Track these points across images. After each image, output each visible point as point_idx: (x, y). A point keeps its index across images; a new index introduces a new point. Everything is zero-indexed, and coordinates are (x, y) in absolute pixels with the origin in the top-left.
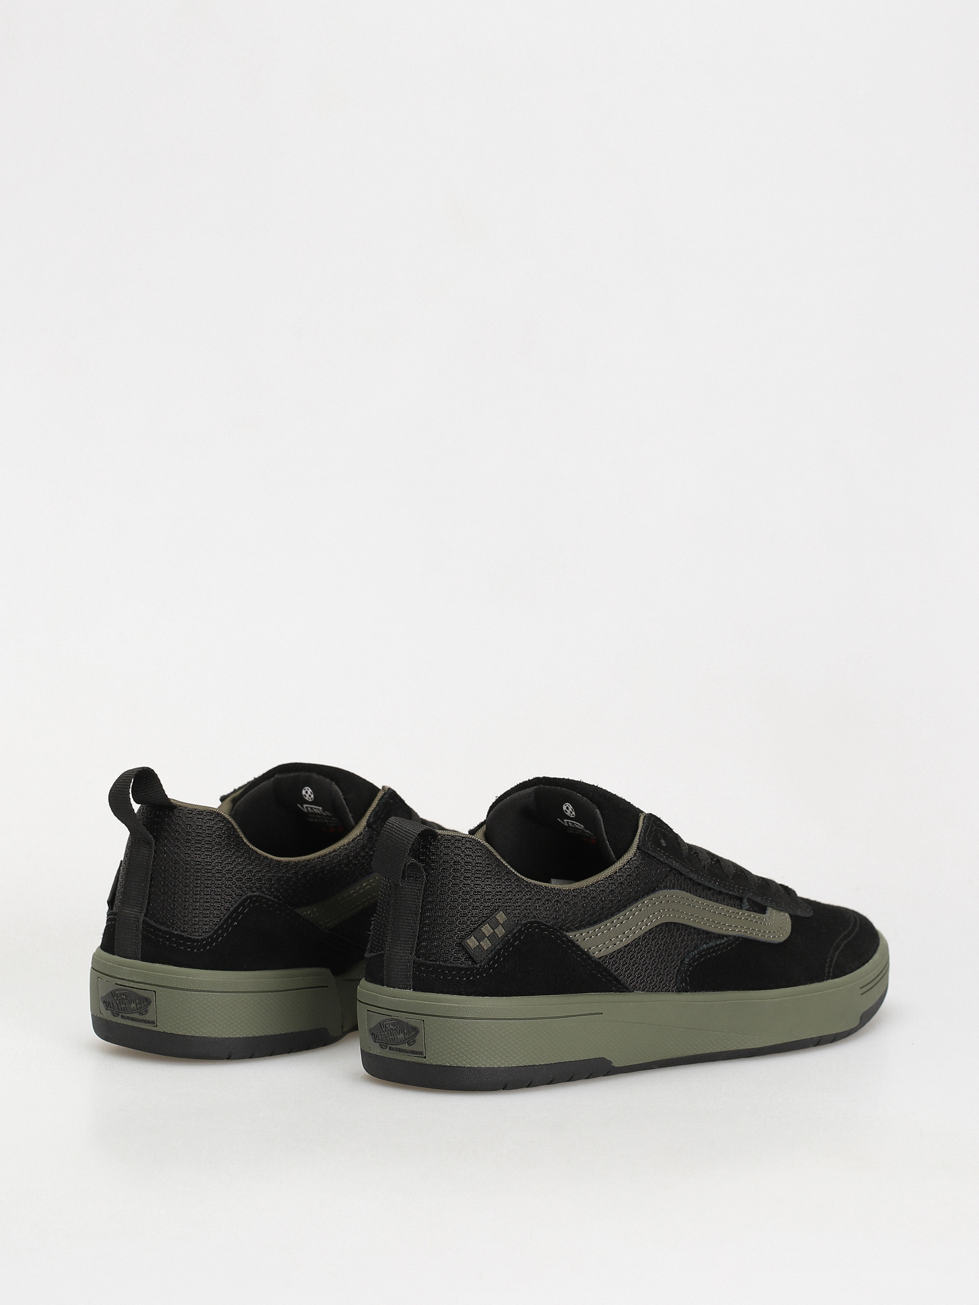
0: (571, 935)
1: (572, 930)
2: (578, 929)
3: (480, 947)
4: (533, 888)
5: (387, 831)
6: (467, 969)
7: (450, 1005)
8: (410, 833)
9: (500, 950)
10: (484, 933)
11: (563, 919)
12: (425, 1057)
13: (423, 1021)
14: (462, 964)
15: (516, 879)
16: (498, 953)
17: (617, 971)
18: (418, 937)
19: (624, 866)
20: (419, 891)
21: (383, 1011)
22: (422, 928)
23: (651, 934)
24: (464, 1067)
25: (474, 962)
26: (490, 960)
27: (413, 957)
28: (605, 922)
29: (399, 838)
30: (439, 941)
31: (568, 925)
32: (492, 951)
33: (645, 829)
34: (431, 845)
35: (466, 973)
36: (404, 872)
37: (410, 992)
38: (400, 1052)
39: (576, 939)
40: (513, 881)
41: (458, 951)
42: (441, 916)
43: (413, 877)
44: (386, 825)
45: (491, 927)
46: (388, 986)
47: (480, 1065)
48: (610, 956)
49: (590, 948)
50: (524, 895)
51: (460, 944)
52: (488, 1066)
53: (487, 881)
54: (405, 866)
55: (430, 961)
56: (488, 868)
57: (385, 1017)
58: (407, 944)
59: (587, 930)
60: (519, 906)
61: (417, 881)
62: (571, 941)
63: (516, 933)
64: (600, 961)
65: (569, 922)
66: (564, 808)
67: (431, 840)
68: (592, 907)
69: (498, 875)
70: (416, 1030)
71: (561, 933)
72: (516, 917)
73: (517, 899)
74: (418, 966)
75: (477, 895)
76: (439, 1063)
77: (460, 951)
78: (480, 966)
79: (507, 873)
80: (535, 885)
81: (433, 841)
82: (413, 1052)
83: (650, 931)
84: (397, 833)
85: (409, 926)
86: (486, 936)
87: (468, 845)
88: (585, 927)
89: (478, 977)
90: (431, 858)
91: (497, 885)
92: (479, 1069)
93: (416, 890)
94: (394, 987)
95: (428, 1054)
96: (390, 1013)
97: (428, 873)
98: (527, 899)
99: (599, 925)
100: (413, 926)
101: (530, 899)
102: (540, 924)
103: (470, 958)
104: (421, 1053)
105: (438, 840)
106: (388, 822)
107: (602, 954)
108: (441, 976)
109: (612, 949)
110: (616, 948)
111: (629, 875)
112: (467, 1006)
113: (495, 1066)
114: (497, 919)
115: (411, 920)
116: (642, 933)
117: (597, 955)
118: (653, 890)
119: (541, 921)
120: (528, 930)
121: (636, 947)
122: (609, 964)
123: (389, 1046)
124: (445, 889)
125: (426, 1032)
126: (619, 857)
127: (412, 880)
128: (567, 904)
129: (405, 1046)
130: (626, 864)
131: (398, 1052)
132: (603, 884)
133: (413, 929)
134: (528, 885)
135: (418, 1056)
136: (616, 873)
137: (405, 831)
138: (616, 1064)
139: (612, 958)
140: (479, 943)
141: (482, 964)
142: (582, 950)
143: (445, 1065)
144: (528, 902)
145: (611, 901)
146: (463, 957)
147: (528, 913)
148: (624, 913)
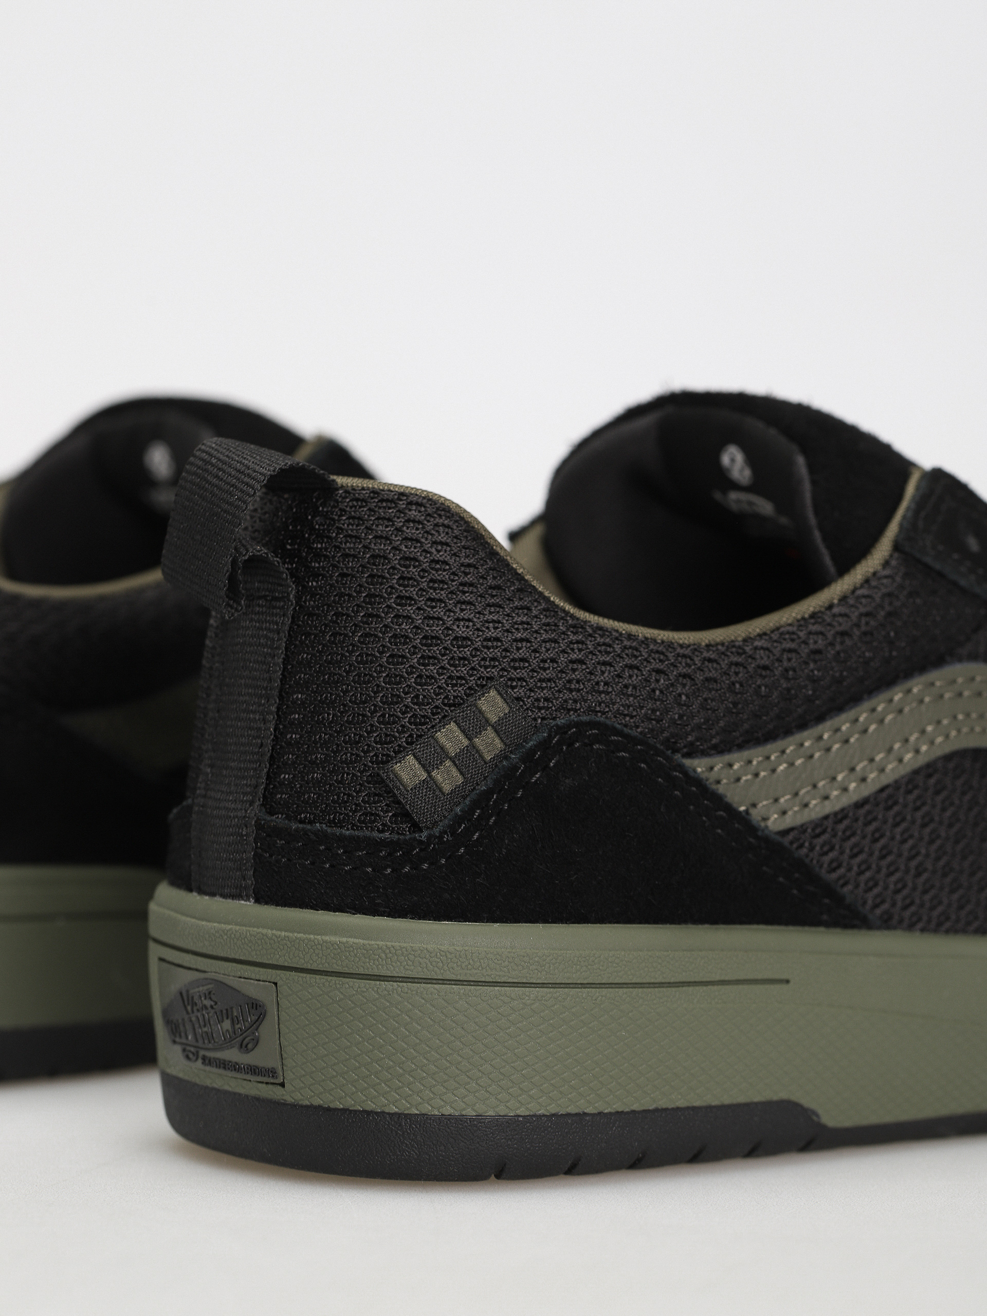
0: (699, 766)
1: (704, 753)
2: (721, 749)
3: (430, 784)
4: (590, 635)
5: (195, 474)
6: (393, 845)
7: (344, 940)
8: (249, 476)
9: (488, 793)
10: (442, 748)
11: (673, 721)
12: (282, 1085)
13: (276, 984)
14: (382, 831)
15: (544, 610)
16: (482, 800)
17: (834, 870)
18: (272, 757)
19: (853, 592)
20: (278, 633)
21: (187, 959)
22: (281, 734)
23: (930, 776)
24: (383, 1112)
25: (416, 827)
26: (458, 820)
27: (255, 811)
28: (798, 737)
29: (220, 489)
30: (324, 769)
31: (690, 738)
32: (464, 797)
33: (921, 502)
34: (316, 513)
35: (390, 854)
36: (232, 579)
37: (248, 907)
38: (224, 1068)
39: (713, 776)
40: (535, 612)
41: (376, 795)
42: (333, 702)
43: (265, 597)
44: (195, 456)
45: (463, 731)
46: (201, 892)
47: (427, 1109)
48: (813, 830)
49: (754, 805)
50: (564, 651)
51: (377, 780)
52: (448, 1110)
53: (462, 610)
54: (234, 562)
55: (301, 822)
56: (466, 574)
57: (190, 976)
58: (244, 778)
59: (746, 754)
60: (549, 680)
61: (274, 607)
62: (698, 782)
63: (532, 751)
64: (786, 841)
65: (692, 730)
66: (725, 460)
67: (317, 500)
68: (757, 692)
69: (493, 596)
70: (257, 1009)
71: (667, 758)
72: (540, 709)
73: (544, 661)
74: (268, 835)
75: (431, 645)
76: (317, 1101)
77: (379, 795)
78: (429, 837)
79: (520, 590)
80: (600, 628)
81: (323, 504)
82: (254, 1070)
83: (929, 769)
84: (217, 476)
85: (251, 728)
86: (448, 757)
87: (413, 514)
88: (741, 747)
89: (425, 866)
90: (312, 548)
91: (487, 621)
92: (423, 1120)
93: (270, 630)
94: (213, 894)
95: (289, 1075)
96: (201, 963)
97: (304, 587)
98: (572, 662)
99: (780, 744)
100: (259, 729)
101: (581, 662)
102: (605, 730)
103: (406, 816)
104: (272, 1072)
105: (337, 501)
106: (200, 450)
107: (789, 821)
108: (325, 863)
109: (817, 809)
110: (829, 808)
111: (867, 614)
112: (389, 944)
113: (470, 1112)
114: (480, 711)
115: (254, 712)
116: (904, 770)
117: (774, 823)
118: (939, 661)
119: (608, 722)
120: (570, 745)
121: (888, 808)
122: (812, 848)
123: (202, 1053)
124: (345, 627)
125: (283, 1016)
126: (844, 569)
127: (262, 606)
128: (688, 682)
129: (232, 1055)
130: (862, 586)
131: (221, 1071)
132: (793, 633)
133: (258, 737)
134: (578, 626)
135: (265, 1079)
136: (830, 607)
137: (239, 471)
138: (831, 1118)
139: (818, 836)
140: (429, 773)
141: (436, 831)
142: (730, 809)
143: (332, 1106)
144: (574, 670)
145: (814, 681)
146: (387, 811)
147: (575, 701)
148: (851, 714)
